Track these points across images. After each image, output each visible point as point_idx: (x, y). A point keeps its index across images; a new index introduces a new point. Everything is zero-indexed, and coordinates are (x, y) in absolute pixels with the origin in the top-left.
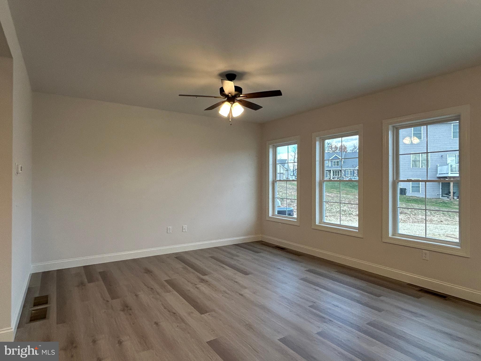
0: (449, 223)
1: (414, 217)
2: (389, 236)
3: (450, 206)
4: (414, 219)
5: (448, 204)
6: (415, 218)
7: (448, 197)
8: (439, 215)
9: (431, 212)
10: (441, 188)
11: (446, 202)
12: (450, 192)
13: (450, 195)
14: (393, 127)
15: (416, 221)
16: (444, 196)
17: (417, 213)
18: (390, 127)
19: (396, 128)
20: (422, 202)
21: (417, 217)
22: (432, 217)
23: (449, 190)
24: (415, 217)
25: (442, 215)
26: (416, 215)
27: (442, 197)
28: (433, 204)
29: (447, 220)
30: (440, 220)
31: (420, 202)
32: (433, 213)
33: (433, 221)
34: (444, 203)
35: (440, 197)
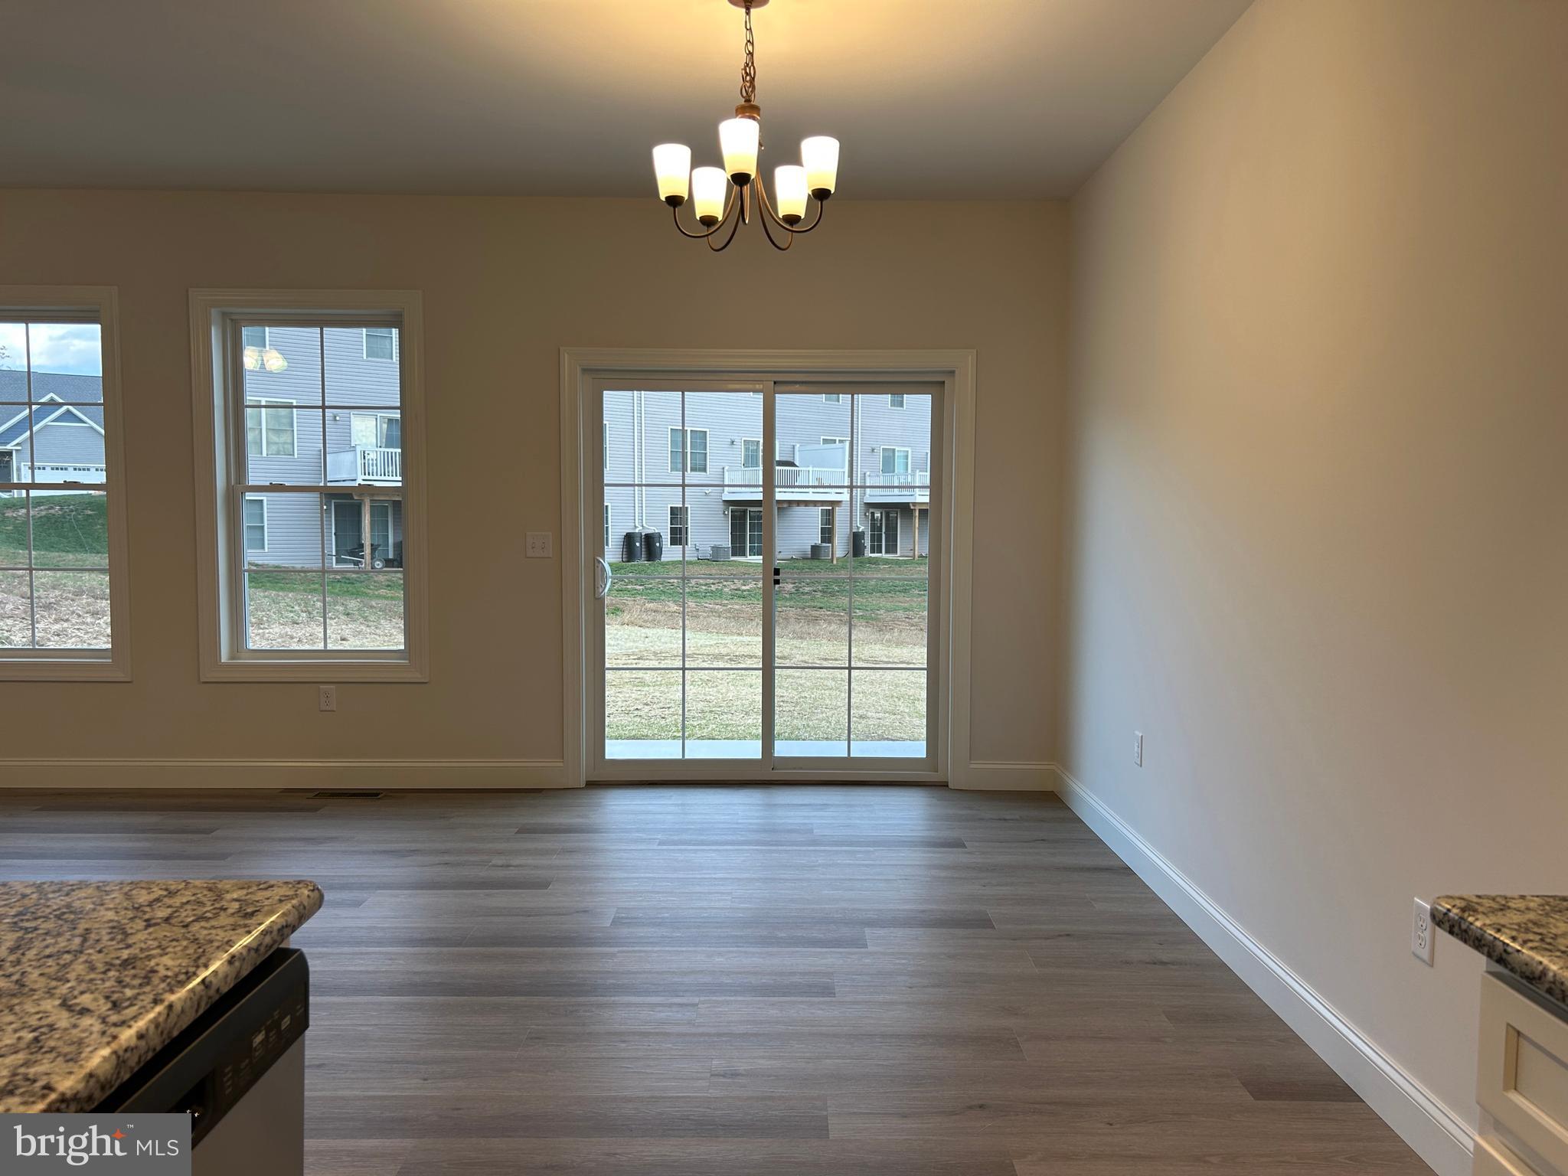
0: (365, 640)
1: (256, 631)
2: (222, 661)
3: (365, 590)
4: (258, 638)
5: (359, 585)
6: (259, 634)
7: (356, 563)
8: (335, 621)
9: (310, 613)
10: (333, 531)
11: (353, 578)
12: (361, 546)
13: (362, 557)
14: (224, 315)
15: (263, 644)
16: (345, 561)
17: (265, 619)
18: (215, 313)
19: (232, 320)
20: (277, 583)
21: (267, 631)
22: (315, 627)
23: (359, 537)
24: (261, 631)
25: (343, 617)
26: (262, 626)
27: (337, 562)
28: (312, 586)
29: (359, 632)
30: (339, 634)
31: (269, 581)
32: (316, 615)
33: (317, 639)
34: (347, 581)
35: (332, 563)
